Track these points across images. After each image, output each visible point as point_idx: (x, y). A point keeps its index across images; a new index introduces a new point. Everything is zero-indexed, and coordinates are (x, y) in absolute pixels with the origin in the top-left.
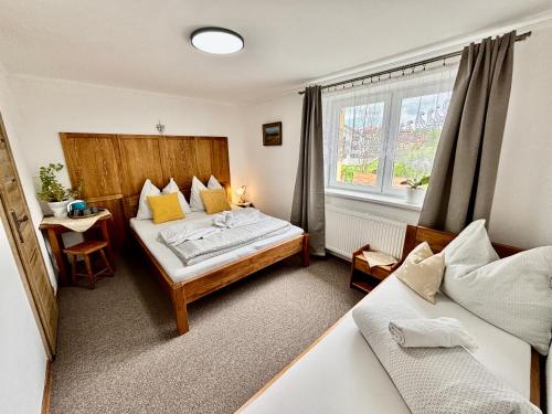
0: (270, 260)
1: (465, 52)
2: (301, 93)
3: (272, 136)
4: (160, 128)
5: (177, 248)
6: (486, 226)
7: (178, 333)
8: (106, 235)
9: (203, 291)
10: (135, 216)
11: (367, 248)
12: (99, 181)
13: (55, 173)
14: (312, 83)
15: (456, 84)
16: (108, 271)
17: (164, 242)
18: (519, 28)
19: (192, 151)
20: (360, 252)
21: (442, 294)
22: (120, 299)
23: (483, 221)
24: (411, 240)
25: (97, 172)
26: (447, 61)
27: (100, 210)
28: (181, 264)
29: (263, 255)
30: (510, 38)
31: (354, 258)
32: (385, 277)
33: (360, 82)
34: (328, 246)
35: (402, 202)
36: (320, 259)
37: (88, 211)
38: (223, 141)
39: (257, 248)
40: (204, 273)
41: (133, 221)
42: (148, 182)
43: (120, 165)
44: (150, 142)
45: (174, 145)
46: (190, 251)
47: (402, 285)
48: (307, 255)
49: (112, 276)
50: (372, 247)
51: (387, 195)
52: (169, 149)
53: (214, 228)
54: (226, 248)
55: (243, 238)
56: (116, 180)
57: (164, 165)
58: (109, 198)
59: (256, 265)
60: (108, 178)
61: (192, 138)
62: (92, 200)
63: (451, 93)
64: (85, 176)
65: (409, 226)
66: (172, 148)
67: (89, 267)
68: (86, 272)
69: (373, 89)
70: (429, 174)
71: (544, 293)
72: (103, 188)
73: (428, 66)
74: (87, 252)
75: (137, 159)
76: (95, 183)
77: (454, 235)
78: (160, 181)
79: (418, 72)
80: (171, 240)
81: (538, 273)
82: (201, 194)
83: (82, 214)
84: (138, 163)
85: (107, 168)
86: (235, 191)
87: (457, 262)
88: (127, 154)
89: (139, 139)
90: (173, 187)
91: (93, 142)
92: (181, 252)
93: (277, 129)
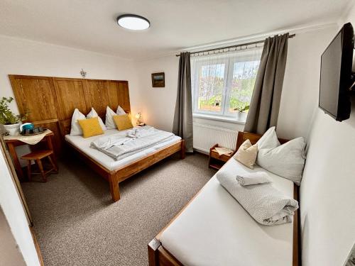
0: (164, 156)
1: (266, 41)
2: (177, 56)
3: (158, 81)
4: (83, 73)
5: (108, 151)
6: (275, 130)
7: (114, 200)
8: (51, 146)
9: (127, 175)
10: (69, 133)
11: (217, 146)
12: (40, 110)
13: (8, 104)
14: (185, 50)
15: (262, 57)
16: (54, 171)
17: (96, 148)
18: (291, 31)
19: (105, 90)
20: (214, 148)
21: (257, 164)
22: (68, 186)
23: (274, 127)
24: (240, 139)
25: (38, 103)
26: (258, 45)
27: (45, 130)
28: (112, 160)
29: (160, 152)
30: (286, 36)
31: (211, 151)
32: (228, 160)
33: (212, 52)
34: (195, 147)
35: (235, 120)
36: (191, 154)
37: (36, 130)
38: (125, 83)
39: (157, 149)
40: (127, 164)
41: (67, 136)
42: (76, 110)
43: (55, 99)
44: (76, 84)
45: (93, 86)
46: (118, 152)
47: (237, 163)
48: (183, 153)
49: (57, 173)
50: (219, 145)
51: (227, 117)
52: (90, 89)
53: (128, 139)
54: (139, 149)
55: (148, 143)
56: (53, 109)
57: (87, 99)
58: (48, 122)
59: (156, 159)
60: (47, 107)
61: (105, 81)
62: (36, 123)
63: (259, 61)
64: (30, 106)
65: (239, 132)
66: (92, 87)
67: (41, 167)
68: (39, 171)
69: (220, 56)
70: (249, 104)
71: (298, 158)
72: (43, 114)
73: (248, 46)
74: (40, 158)
75: (68, 95)
76: (37, 111)
77: (261, 136)
78: (84, 110)
79: (243, 49)
80: (101, 147)
81: (297, 149)
82: (113, 118)
83: (32, 133)
84: (68, 97)
85: (46, 101)
86: (134, 116)
87: (263, 148)
88: (60, 91)
89: (69, 81)
90: (94, 114)
91: (35, 82)
92: (111, 153)
93: (162, 76)
